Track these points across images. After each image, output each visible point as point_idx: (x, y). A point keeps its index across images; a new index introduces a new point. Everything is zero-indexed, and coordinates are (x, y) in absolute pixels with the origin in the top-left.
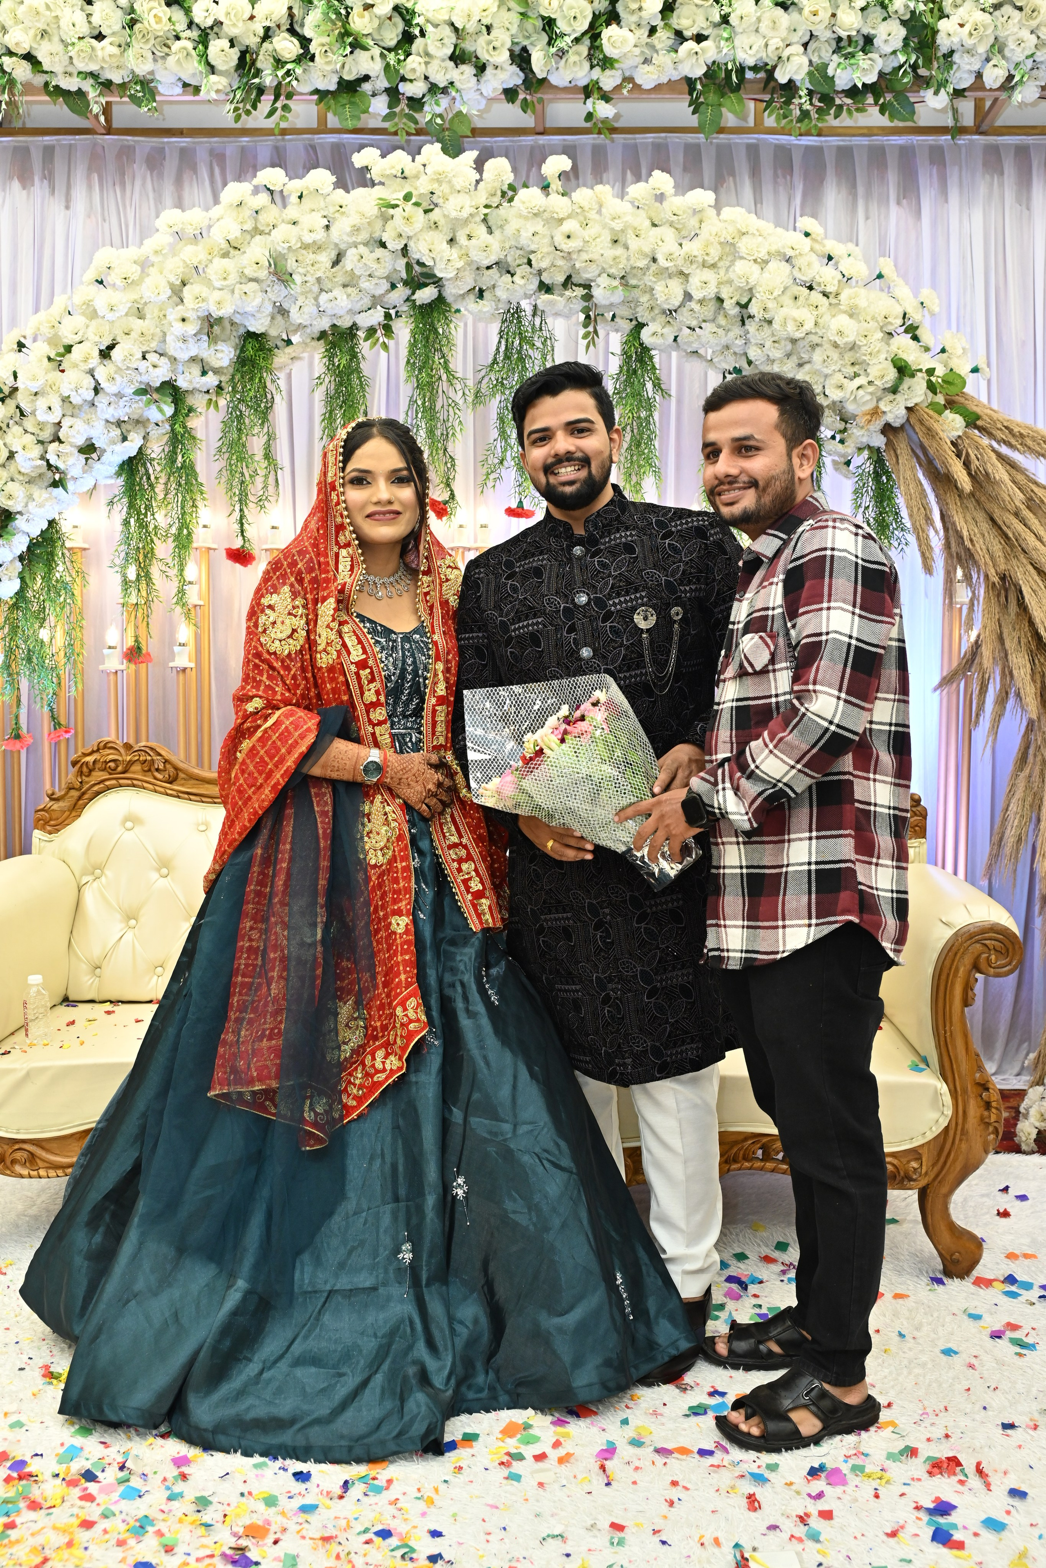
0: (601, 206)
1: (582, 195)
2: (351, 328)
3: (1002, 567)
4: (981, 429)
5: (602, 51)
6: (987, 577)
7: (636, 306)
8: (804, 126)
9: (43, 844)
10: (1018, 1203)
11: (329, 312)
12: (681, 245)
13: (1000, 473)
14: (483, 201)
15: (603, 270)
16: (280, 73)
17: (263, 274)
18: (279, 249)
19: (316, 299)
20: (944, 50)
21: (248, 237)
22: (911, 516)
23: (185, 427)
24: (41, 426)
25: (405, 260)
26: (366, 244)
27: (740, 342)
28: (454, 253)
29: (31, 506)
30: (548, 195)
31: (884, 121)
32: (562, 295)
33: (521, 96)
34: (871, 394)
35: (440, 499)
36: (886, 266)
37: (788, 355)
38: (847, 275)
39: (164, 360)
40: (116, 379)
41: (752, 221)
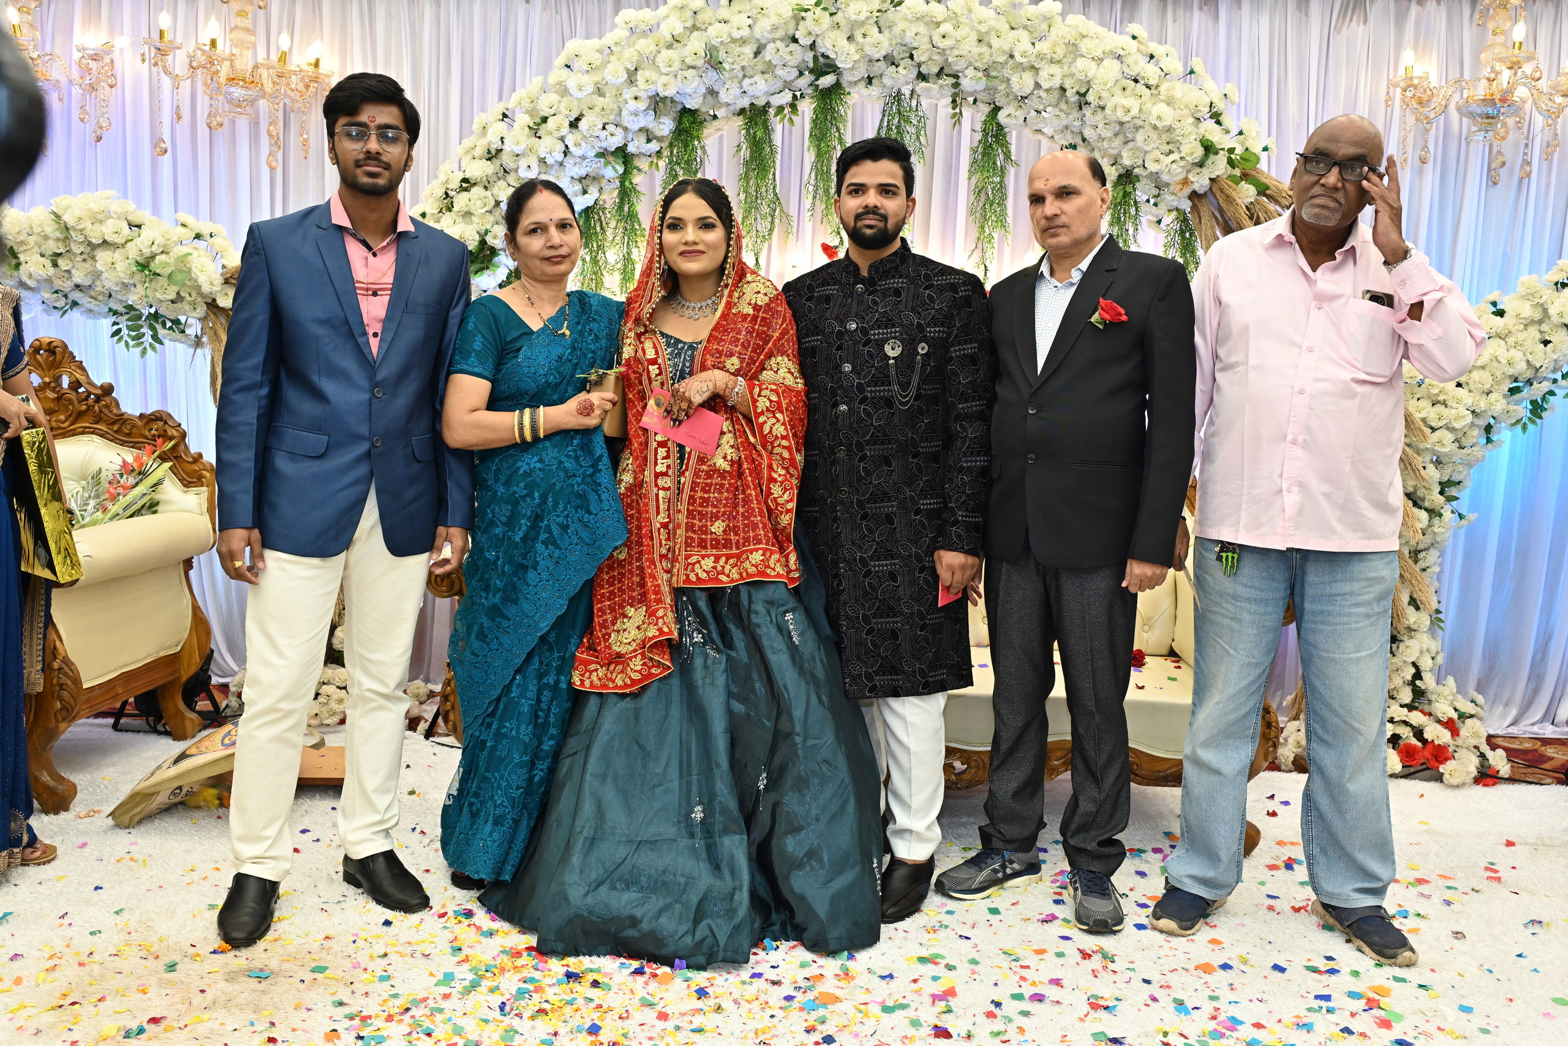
0: (970, 12)
1: (956, 3)
2: (764, 107)
4: (1268, 197)
7: (995, 93)
10: (1283, 806)
11: (750, 93)
12: (1033, 44)
14: (877, 7)
15: (970, 64)
17: (700, 63)
18: (714, 43)
19: (740, 83)
21: (688, 32)
23: (631, 183)
25: (813, 53)
26: (782, 40)
27: (1077, 123)
28: (852, 48)
30: (928, 2)
32: (935, 83)
34: (1182, 167)
35: (832, 244)
36: (1197, 64)
37: (1116, 135)
38: (1166, 71)
39: (619, 130)
40: (582, 146)
41: (1091, 26)
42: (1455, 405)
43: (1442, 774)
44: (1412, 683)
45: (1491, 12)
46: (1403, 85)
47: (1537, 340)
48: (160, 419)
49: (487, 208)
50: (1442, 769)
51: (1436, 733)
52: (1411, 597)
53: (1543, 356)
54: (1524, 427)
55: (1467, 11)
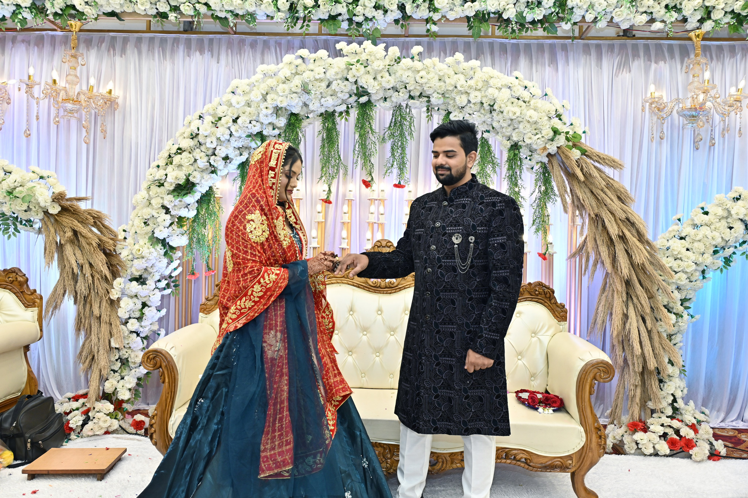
0: (435, 65)
1: (427, 61)
2: (333, 112)
3: (596, 211)
4: (587, 156)
5: (434, 5)
6: (589, 215)
7: (448, 105)
8: (513, 36)
9: (203, 319)
11: (325, 106)
12: (466, 81)
13: (595, 173)
14: (387, 63)
15: (435, 91)
16: (306, 12)
17: (299, 90)
18: (306, 81)
19: (320, 100)
20: (570, 7)
21: (293, 76)
22: (559, 190)
24: (208, 149)
25: (356, 86)
26: (340, 79)
27: (490, 120)
28: (376, 83)
29: (203, 181)
30: (413, 61)
31: (545, 34)
32: (418, 100)
33: (401, 22)
34: (543, 141)
35: (367, 180)
36: (549, 91)
37: (509, 126)
38: (533, 94)
39: (258, 124)
40: (239, 131)
41: (495, 72)
42: (686, 260)
43: (691, 455)
44: (672, 404)
45: (691, 66)
46: (650, 101)
47: (726, 227)
48: (14, 272)
49: (190, 163)
50: (691, 452)
51: (687, 433)
52: (669, 360)
53: (729, 235)
54: (721, 271)
55: (679, 66)
